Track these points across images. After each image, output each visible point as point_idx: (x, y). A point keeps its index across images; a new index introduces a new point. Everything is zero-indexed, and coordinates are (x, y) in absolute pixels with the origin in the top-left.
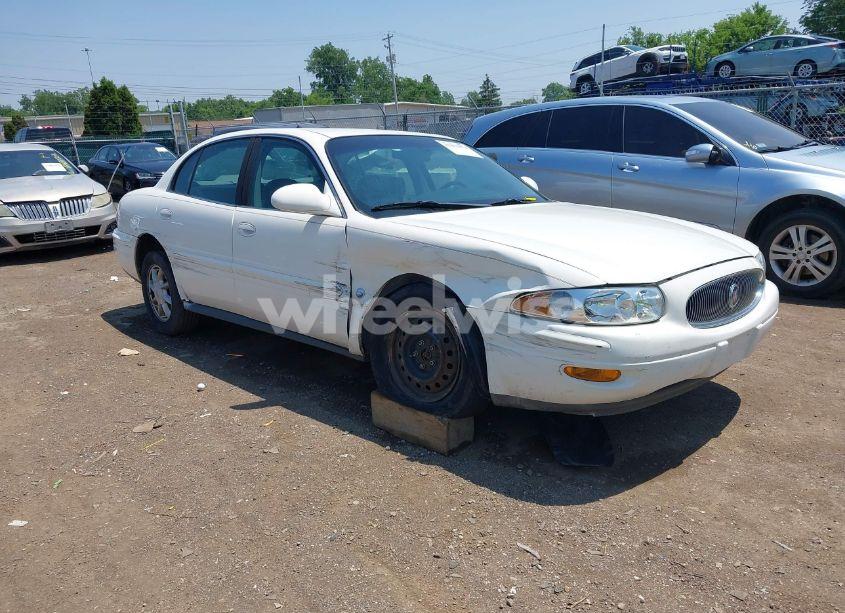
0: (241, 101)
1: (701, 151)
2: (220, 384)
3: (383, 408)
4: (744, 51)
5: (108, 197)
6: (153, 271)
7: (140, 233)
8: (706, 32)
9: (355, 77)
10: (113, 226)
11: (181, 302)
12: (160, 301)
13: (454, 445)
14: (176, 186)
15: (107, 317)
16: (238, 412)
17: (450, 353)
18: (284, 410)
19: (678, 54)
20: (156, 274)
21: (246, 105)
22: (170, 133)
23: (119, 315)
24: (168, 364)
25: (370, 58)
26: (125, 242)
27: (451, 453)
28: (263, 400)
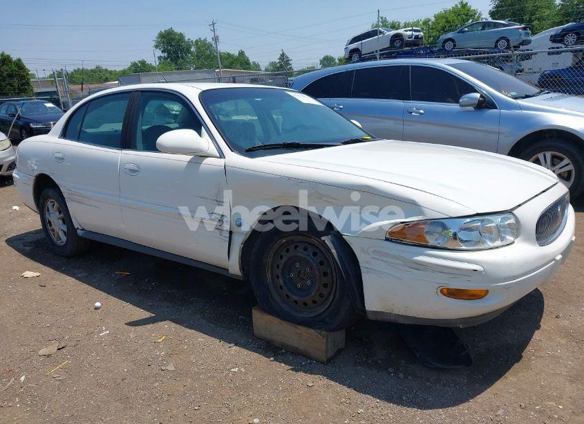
0: (106, 70)
1: (471, 98)
2: (113, 301)
3: (263, 322)
4: (462, 32)
5: (8, 143)
6: (49, 204)
7: (36, 173)
8: (429, 20)
9: (190, 52)
10: (12, 166)
11: (75, 230)
12: (57, 229)
13: (330, 354)
14: (67, 134)
15: (10, 242)
16: (133, 328)
17: (325, 274)
18: (173, 325)
19: (417, 34)
20: (53, 207)
21: (111, 72)
22: (55, 93)
23: (20, 239)
24: (66, 283)
25: (200, 39)
26: (23, 181)
27: (329, 361)
28: (153, 315)
